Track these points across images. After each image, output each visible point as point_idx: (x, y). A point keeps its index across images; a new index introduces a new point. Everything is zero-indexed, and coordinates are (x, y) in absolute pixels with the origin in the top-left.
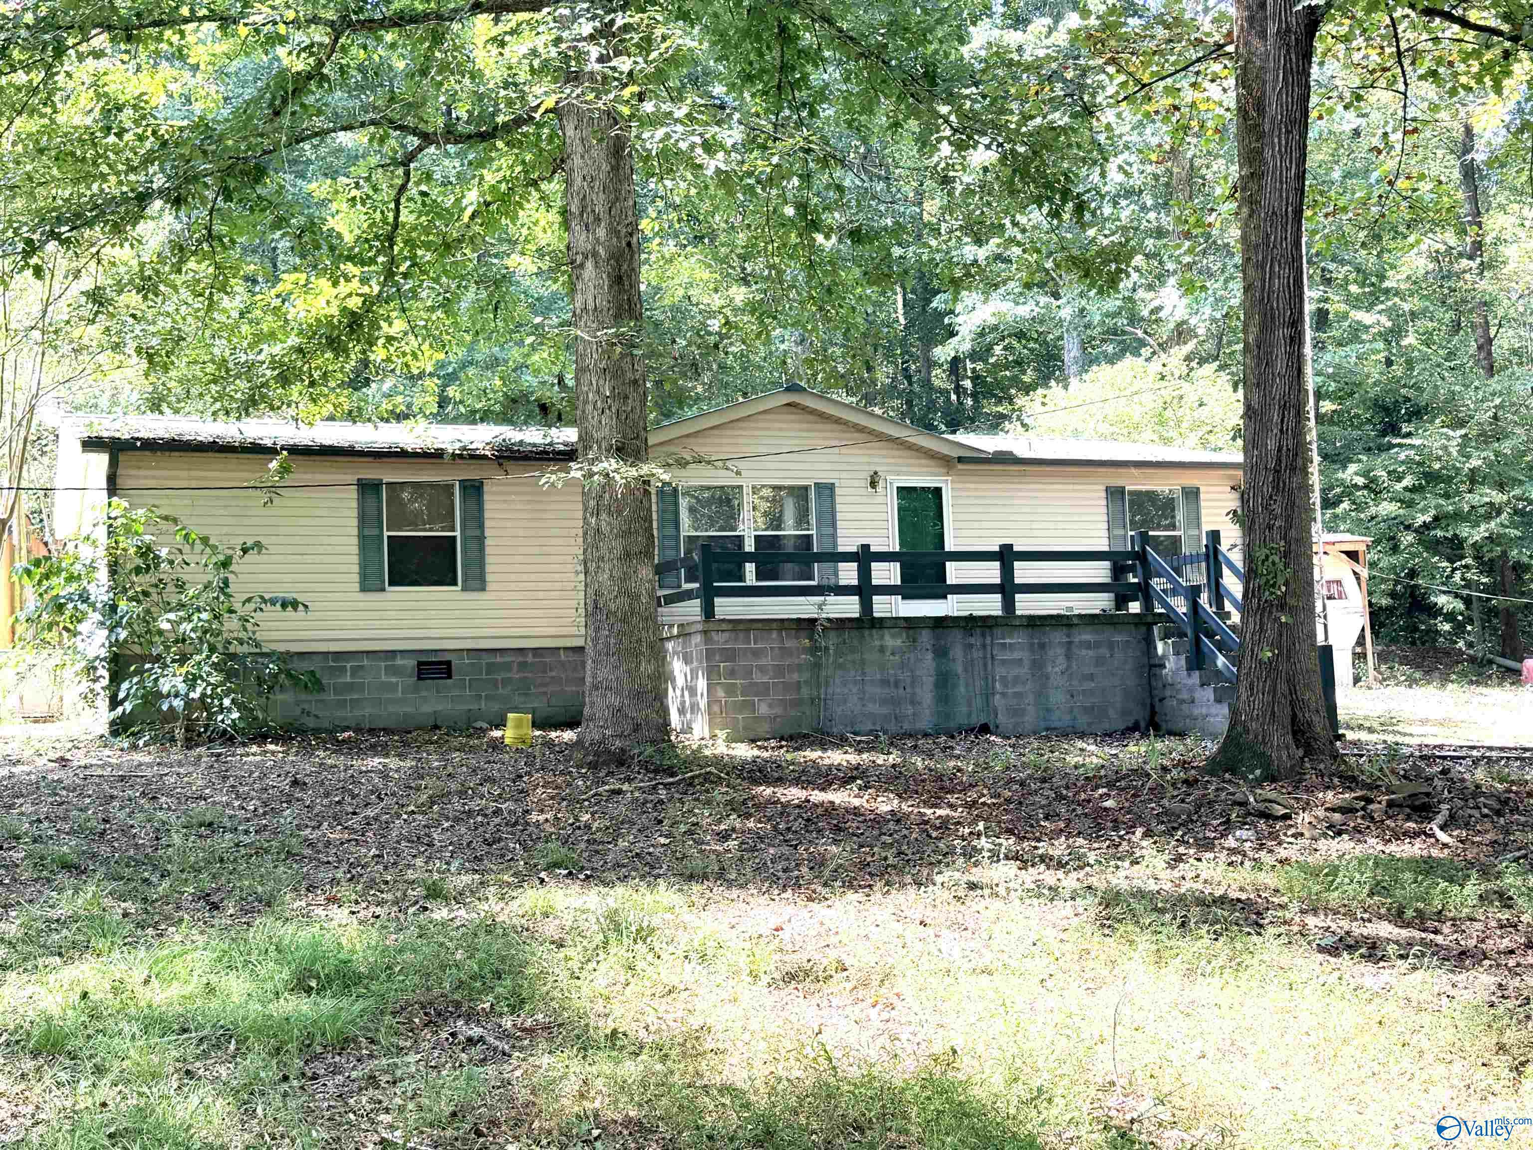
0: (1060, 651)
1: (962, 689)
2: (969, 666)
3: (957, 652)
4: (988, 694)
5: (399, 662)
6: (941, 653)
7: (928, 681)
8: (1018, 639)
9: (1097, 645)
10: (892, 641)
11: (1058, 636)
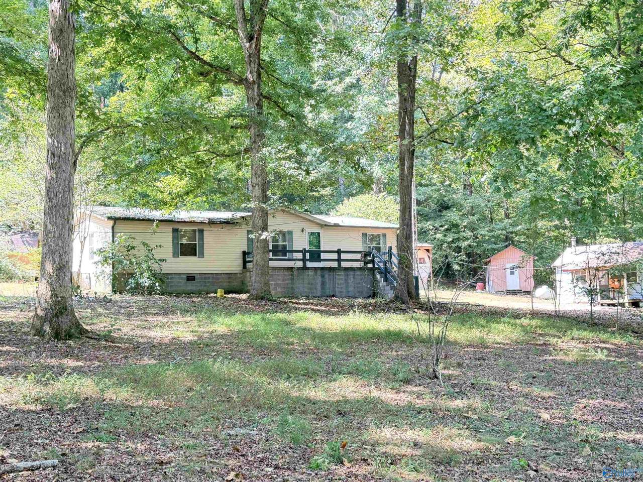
0: (352, 276)
1: (328, 286)
2: (329, 279)
3: (327, 276)
4: (334, 287)
5: (182, 276)
6: (323, 276)
7: (319, 284)
8: (342, 273)
9: (361, 275)
10: (311, 273)
11: (351, 273)
